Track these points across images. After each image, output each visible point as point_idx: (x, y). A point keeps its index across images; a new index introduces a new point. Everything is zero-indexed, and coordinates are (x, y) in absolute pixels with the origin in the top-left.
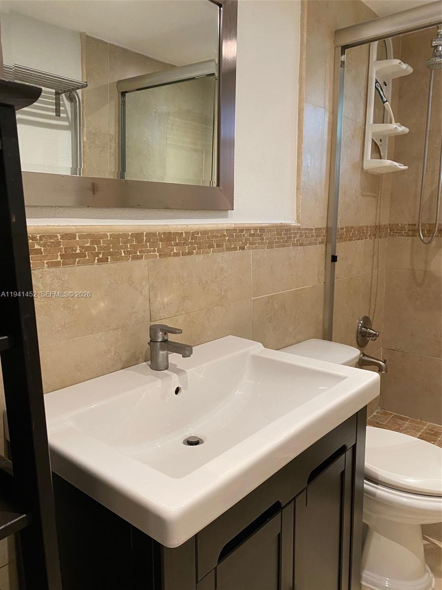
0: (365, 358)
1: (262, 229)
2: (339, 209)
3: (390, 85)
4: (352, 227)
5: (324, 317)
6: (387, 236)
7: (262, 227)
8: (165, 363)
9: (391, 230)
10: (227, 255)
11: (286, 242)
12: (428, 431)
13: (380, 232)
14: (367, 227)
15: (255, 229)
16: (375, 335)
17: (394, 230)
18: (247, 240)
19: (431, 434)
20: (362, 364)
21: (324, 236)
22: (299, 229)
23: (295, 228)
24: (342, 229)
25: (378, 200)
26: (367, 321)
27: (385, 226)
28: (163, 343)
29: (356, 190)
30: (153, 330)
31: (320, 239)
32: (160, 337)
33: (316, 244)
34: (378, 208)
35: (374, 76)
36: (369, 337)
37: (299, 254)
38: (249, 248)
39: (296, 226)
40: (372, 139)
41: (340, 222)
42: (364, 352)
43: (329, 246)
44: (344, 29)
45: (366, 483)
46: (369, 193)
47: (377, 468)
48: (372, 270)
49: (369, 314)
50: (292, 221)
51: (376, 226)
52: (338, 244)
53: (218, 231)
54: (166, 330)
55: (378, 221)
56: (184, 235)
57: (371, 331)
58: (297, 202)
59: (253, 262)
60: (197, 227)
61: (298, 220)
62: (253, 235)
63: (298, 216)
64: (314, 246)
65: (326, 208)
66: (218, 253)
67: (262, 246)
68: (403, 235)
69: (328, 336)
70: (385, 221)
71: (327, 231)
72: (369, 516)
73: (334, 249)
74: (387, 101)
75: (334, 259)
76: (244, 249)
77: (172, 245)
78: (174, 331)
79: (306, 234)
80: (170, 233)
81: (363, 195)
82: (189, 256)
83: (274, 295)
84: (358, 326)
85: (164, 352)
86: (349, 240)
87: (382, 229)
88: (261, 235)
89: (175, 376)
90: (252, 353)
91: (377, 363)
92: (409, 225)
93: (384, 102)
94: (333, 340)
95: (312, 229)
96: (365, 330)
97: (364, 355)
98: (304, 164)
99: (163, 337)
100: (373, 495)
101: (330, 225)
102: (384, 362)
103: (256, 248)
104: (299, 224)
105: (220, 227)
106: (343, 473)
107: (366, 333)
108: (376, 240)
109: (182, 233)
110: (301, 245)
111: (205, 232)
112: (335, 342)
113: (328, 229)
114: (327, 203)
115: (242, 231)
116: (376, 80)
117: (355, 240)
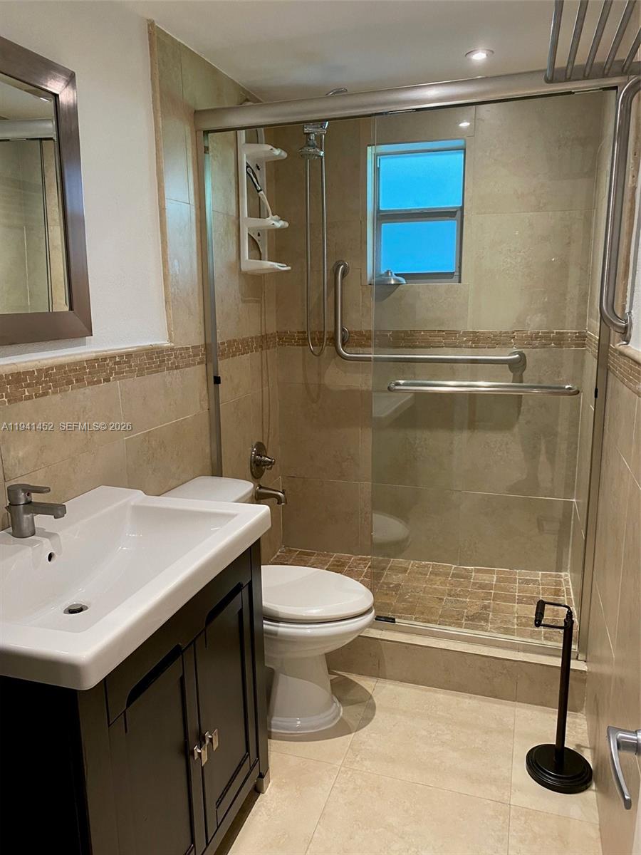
0: (263, 491)
1: (129, 355)
2: (217, 322)
3: (264, 169)
4: (235, 341)
5: (211, 450)
6: (276, 346)
7: (129, 352)
8: (31, 529)
9: (280, 339)
10: (88, 390)
11: (159, 366)
12: (335, 563)
13: (267, 342)
14: (252, 338)
15: (121, 356)
16: (271, 462)
17: (283, 339)
18: (112, 369)
19: (338, 566)
20: (258, 498)
21: (203, 354)
22: (172, 349)
23: (167, 349)
24: (223, 343)
25: (261, 305)
26: (260, 448)
27: (272, 334)
28: (26, 506)
29: (235, 296)
30: (12, 492)
31: (198, 359)
32: (22, 498)
33: (194, 365)
34: (263, 314)
35: (244, 160)
36: (265, 465)
37: (176, 379)
38: (115, 379)
39: (168, 347)
40: (249, 234)
41: (220, 336)
42: (261, 484)
43: (210, 366)
44: (204, 111)
45: (266, 624)
46: (250, 298)
47: (277, 606)
48: (262, 387)
49: (263, 440)
50: (164, 340)
51: (262, 336)
52: (219, 362)
53: (75, 363)
54: (29, 490)
55: (263, 330)
56: (36, 374)
57: (266, 459)
58: (167, 317)
59: (121, 395)
60: (50, 361)
61: (171, 340)
62: (118, 363)
63: (170, 335)
64: (192, 368)
65: (202, 321)
66: (79, 390)
67: (130, 374)
68: (294, 345)
69: (217, 470)
70: (272, 328)
71: (206, 349)
72: (272, 657)
73: (216, 369)
74: (261, 190)
75: (217, 380)
76: (110, 381)
77: (22, 387)
78: (39, 490)
79: (181, 354)
80: (19, 373)
81: (244, 302)
82: (44, 398)
83: (150, 432)
84: (252, 454)
85: (29, 516)
86: (232, 356)
87: (270, 338)
88: (128, 362)
89: (46, 541)
90: (132, 504)
91: (275, 494)
92: (298, 332)
93: (258, 191)
94: (223, 474)
95: (187, 348)
96: (260, 458)
97: (261, 487)
98: (171, 272)
99: (27, 499)
100: (275, 634)
101: (209, 341)
102: (283, 493)
103: (124, 378)
104: (173, 344)
105: (78, 358)
106: (241, 612)
107: (260, 461)
108: (264, 352)
109: (34, 371)
110: (177, 368)
111: (61, 367)
112: (225, 477)
113: (206, 346)
114: (202, 315)
115: (104, 359)
116: (247, 163)
117: (239, 355)
